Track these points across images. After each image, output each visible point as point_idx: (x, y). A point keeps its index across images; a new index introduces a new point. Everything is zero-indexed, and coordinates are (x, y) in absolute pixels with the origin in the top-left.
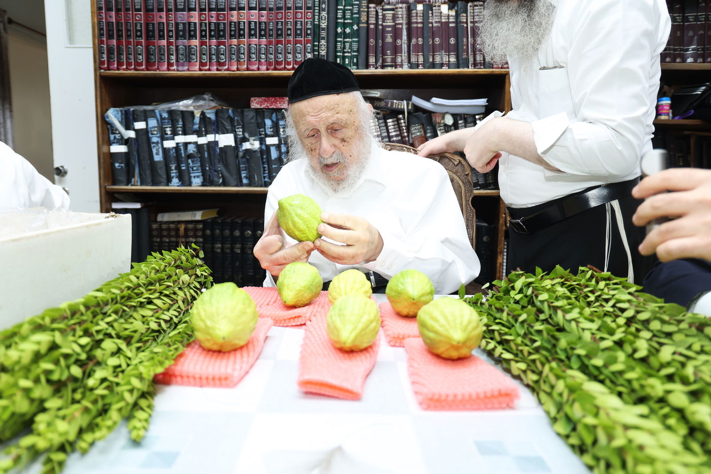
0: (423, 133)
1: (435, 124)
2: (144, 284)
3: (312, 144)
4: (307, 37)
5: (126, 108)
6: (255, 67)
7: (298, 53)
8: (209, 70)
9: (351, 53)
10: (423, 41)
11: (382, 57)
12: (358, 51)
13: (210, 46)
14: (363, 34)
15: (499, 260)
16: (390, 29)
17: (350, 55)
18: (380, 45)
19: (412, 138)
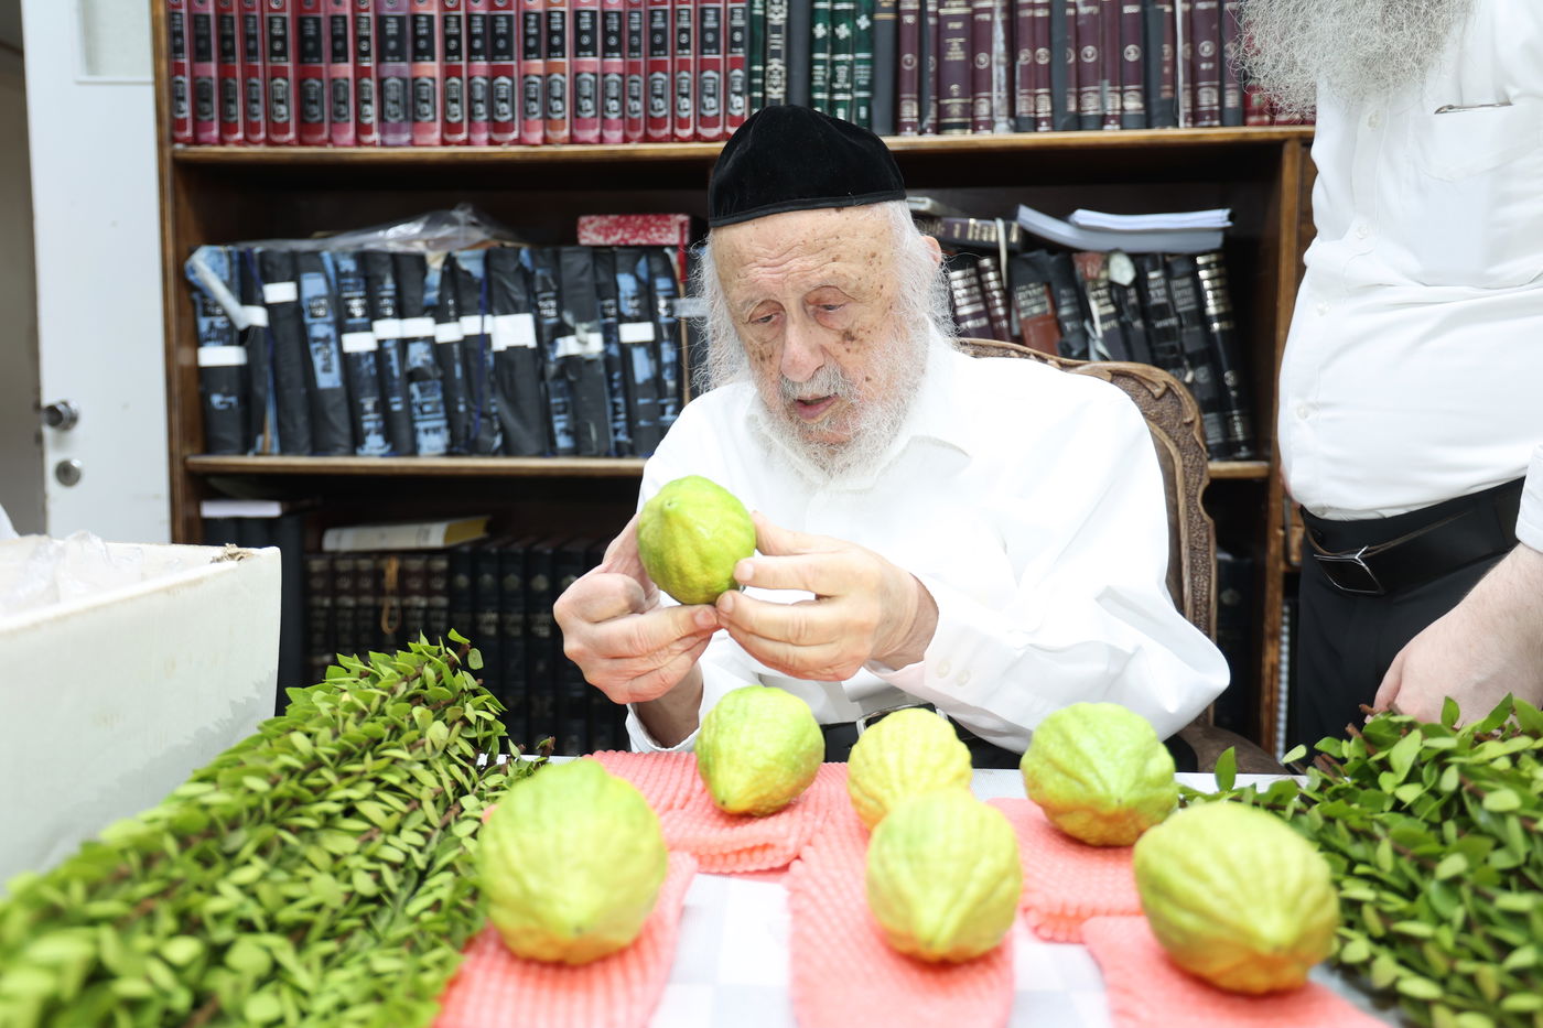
0: (1048, 306)
1: (1084, 283)
2: (332, 758)
3: (764, 342)
4: (731, 52)
5: (243, 246)
6: (592, 134)
7: (710, 95)
8: (468, 142)
9: (851, 93)
10: (1051, 56)
11: (937, 101)
12: (870, 87)
13: (470, 78)
14: (885, 40)
15: (1269, 657)
16: (958, 25)
17: (848, 97)
18: (932, 69)
19: (1019, 321)
